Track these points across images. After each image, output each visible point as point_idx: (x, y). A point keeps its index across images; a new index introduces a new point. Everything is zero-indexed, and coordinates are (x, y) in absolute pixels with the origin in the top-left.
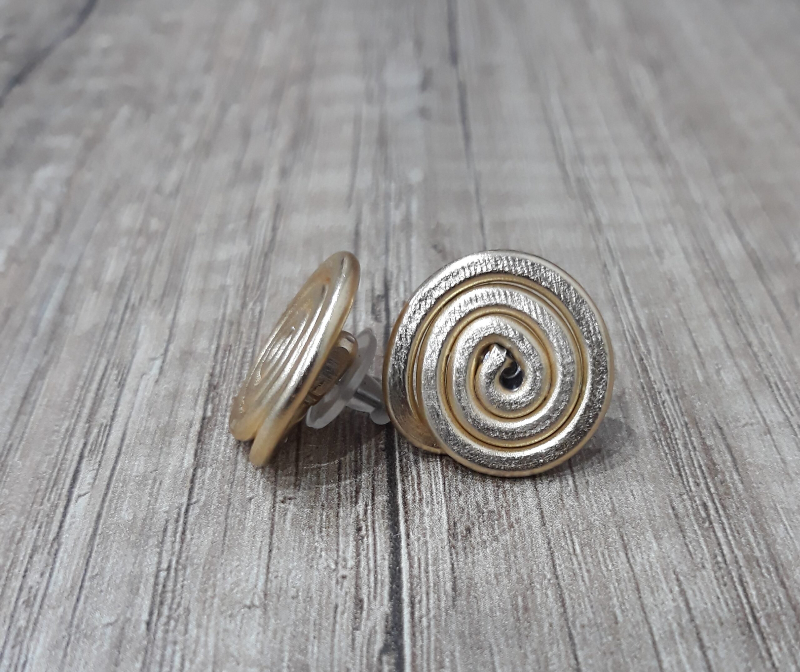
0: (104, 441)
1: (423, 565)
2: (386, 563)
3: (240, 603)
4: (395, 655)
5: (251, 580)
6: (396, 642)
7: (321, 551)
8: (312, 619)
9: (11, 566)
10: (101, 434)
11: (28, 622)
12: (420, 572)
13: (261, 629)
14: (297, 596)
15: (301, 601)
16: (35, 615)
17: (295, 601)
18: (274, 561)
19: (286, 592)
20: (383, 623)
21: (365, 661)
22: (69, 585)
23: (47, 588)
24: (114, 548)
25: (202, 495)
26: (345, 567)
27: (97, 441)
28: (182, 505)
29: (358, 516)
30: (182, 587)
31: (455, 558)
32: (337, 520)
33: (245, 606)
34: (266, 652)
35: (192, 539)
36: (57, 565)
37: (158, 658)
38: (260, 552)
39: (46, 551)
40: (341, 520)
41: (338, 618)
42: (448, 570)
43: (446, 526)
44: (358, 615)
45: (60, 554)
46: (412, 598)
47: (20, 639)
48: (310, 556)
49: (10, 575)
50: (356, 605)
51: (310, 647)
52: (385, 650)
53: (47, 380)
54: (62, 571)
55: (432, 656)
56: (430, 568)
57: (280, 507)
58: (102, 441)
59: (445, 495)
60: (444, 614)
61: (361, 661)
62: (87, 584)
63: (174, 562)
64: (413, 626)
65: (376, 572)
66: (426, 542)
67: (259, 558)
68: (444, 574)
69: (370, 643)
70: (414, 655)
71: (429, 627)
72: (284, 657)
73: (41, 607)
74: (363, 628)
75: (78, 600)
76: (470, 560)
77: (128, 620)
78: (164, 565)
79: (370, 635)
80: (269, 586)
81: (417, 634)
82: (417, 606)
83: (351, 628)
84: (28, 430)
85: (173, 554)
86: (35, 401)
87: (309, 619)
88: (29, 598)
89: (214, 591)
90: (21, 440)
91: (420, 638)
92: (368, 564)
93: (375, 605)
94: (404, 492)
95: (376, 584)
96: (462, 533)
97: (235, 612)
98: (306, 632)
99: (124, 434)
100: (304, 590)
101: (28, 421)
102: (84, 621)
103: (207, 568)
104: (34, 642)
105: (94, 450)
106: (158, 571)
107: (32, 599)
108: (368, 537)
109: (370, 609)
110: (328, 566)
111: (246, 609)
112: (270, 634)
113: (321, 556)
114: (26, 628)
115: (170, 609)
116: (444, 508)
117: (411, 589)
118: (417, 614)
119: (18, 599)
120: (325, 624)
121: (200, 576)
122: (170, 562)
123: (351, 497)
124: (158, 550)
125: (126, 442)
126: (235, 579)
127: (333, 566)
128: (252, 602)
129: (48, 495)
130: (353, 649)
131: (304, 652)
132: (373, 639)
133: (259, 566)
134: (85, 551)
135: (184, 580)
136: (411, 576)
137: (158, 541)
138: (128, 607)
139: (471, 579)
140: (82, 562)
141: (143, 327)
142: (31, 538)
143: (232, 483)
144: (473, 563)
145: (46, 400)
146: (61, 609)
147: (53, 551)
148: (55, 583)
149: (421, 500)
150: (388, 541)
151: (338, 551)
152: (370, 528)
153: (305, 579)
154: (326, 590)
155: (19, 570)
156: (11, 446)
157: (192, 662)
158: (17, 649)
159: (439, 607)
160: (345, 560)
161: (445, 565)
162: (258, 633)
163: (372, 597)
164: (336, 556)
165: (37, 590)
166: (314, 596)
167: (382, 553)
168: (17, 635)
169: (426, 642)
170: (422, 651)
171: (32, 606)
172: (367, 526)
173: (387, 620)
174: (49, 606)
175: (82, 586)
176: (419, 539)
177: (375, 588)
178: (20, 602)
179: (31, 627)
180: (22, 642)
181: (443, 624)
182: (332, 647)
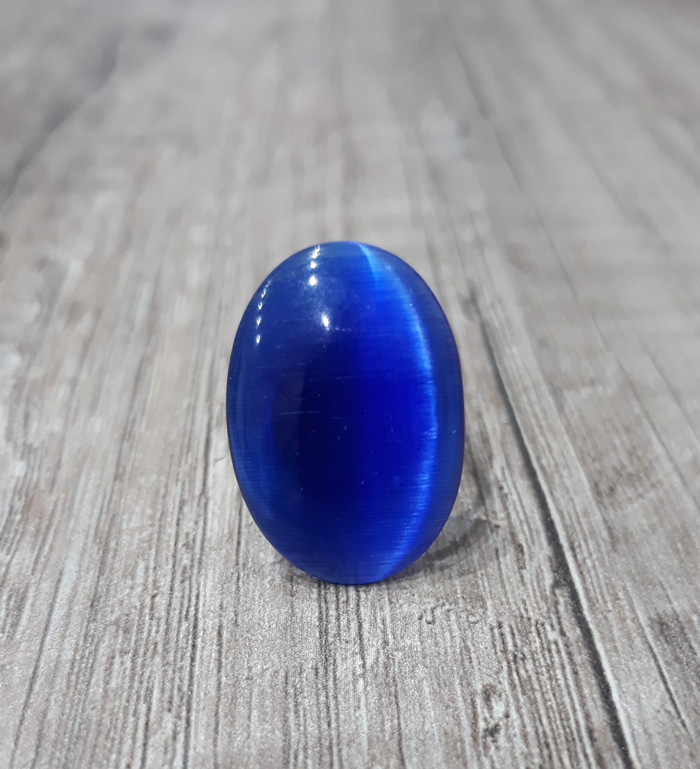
1: (574, 518)
2: (537, 516)
4: (566, 589)
6: (565, 579)
7: (469, 506)
9: (161, 516)
11: (192, 561)
12: (572, 523)
16: (198, 556)
20: (548, 564)
21: (538, 594)
22: (226, 531)
23: (204, 534)
26: (496, 518)
29: (497, 478)
31: (604, 512)
32: (477, 481)
36: (210, 515)
39: (195, 504)
40: (481, 481)
41: (501, 559)
42: (600, 522)
43: (587, 487)
44: (520, 557)
45: (211, 506)
46: (571, 543)
47: (187, 575)
49: (163, 523)
50: (516, 549)
51: (480, 582)
52: (556, 584)
53: (156, 366)
54: (216, 520)
55: (605, 590)
56: (582, 520)
59: (580, 461)
60: (606, 557)
61: (534, 594)
62: (244, 530)
64: (579, 566)
65: (527, 522)
66: (572, 499)
68: (597, 525)
69: (539, 578)
70: (586, 590)
71: (594, 567)
72: (456, 590)
73: (202, 549)
74: (528, 567)
75: (239, 543)
76: (620, 513)
79: (538, 574)
81: (584, 573)
82: (578, 550)
83: (516, 568)
84: (148, 407)
86: (149, 383)
87: (472, 560)
88: (188, 542)
90: (143, 415)
91: (588, 576)
92: (518, 517)
93: (536, 549)
94: (539, 459)
95: (531, 532)
96: (606, 491)
98: (473, 571)
100: (460, 537)
101: (146, 399)
102: (250, 560)
104: (203, 578)
107: (191, 542)
108: (511, 494)
109: (531, 553)
110: (479, 518)
113: (469, 509)
114: (192, 566)
116: (582, 472)
117: (569, 537)
118: (579, 556)
119: (176, 543)
120: (490, 564)
123: (486, 462)
127: (484, 518)
129: (184, 458)
130: (523, 584)
131: (475, 586)
136: (566, 527)
139: (625, 528)
142: (176, 494)
144: (624, 516)
146: (224, 551)
147: (202, 504)
148: (212, 530)
149: (556, 464)
150: (533, 497)
151: (485, 505)
152: (511, 486)
154: (483, 537)
155: (172, 519)
156: (134, 418)
158: (187, 583)
159: (599, 551)
160: (495, 512)
161: (596, 518)
163: (530, 543)
164: (484, 510)
165: (195, 536)
166: (472, 541)
167: (529, 508)
168: (184, 572)
169: (595, 579)
170: (593, 586)
171: (193, 548)
172: (508, 486)
173: (551, 561)
174: (210, 548)
175: (239, 533)
176: (563, 497)
177: (531, 536)
178: (180, 545)
179: (196, 565)
180: (190, 578)
181: (608, 565)
182: (502, 582)
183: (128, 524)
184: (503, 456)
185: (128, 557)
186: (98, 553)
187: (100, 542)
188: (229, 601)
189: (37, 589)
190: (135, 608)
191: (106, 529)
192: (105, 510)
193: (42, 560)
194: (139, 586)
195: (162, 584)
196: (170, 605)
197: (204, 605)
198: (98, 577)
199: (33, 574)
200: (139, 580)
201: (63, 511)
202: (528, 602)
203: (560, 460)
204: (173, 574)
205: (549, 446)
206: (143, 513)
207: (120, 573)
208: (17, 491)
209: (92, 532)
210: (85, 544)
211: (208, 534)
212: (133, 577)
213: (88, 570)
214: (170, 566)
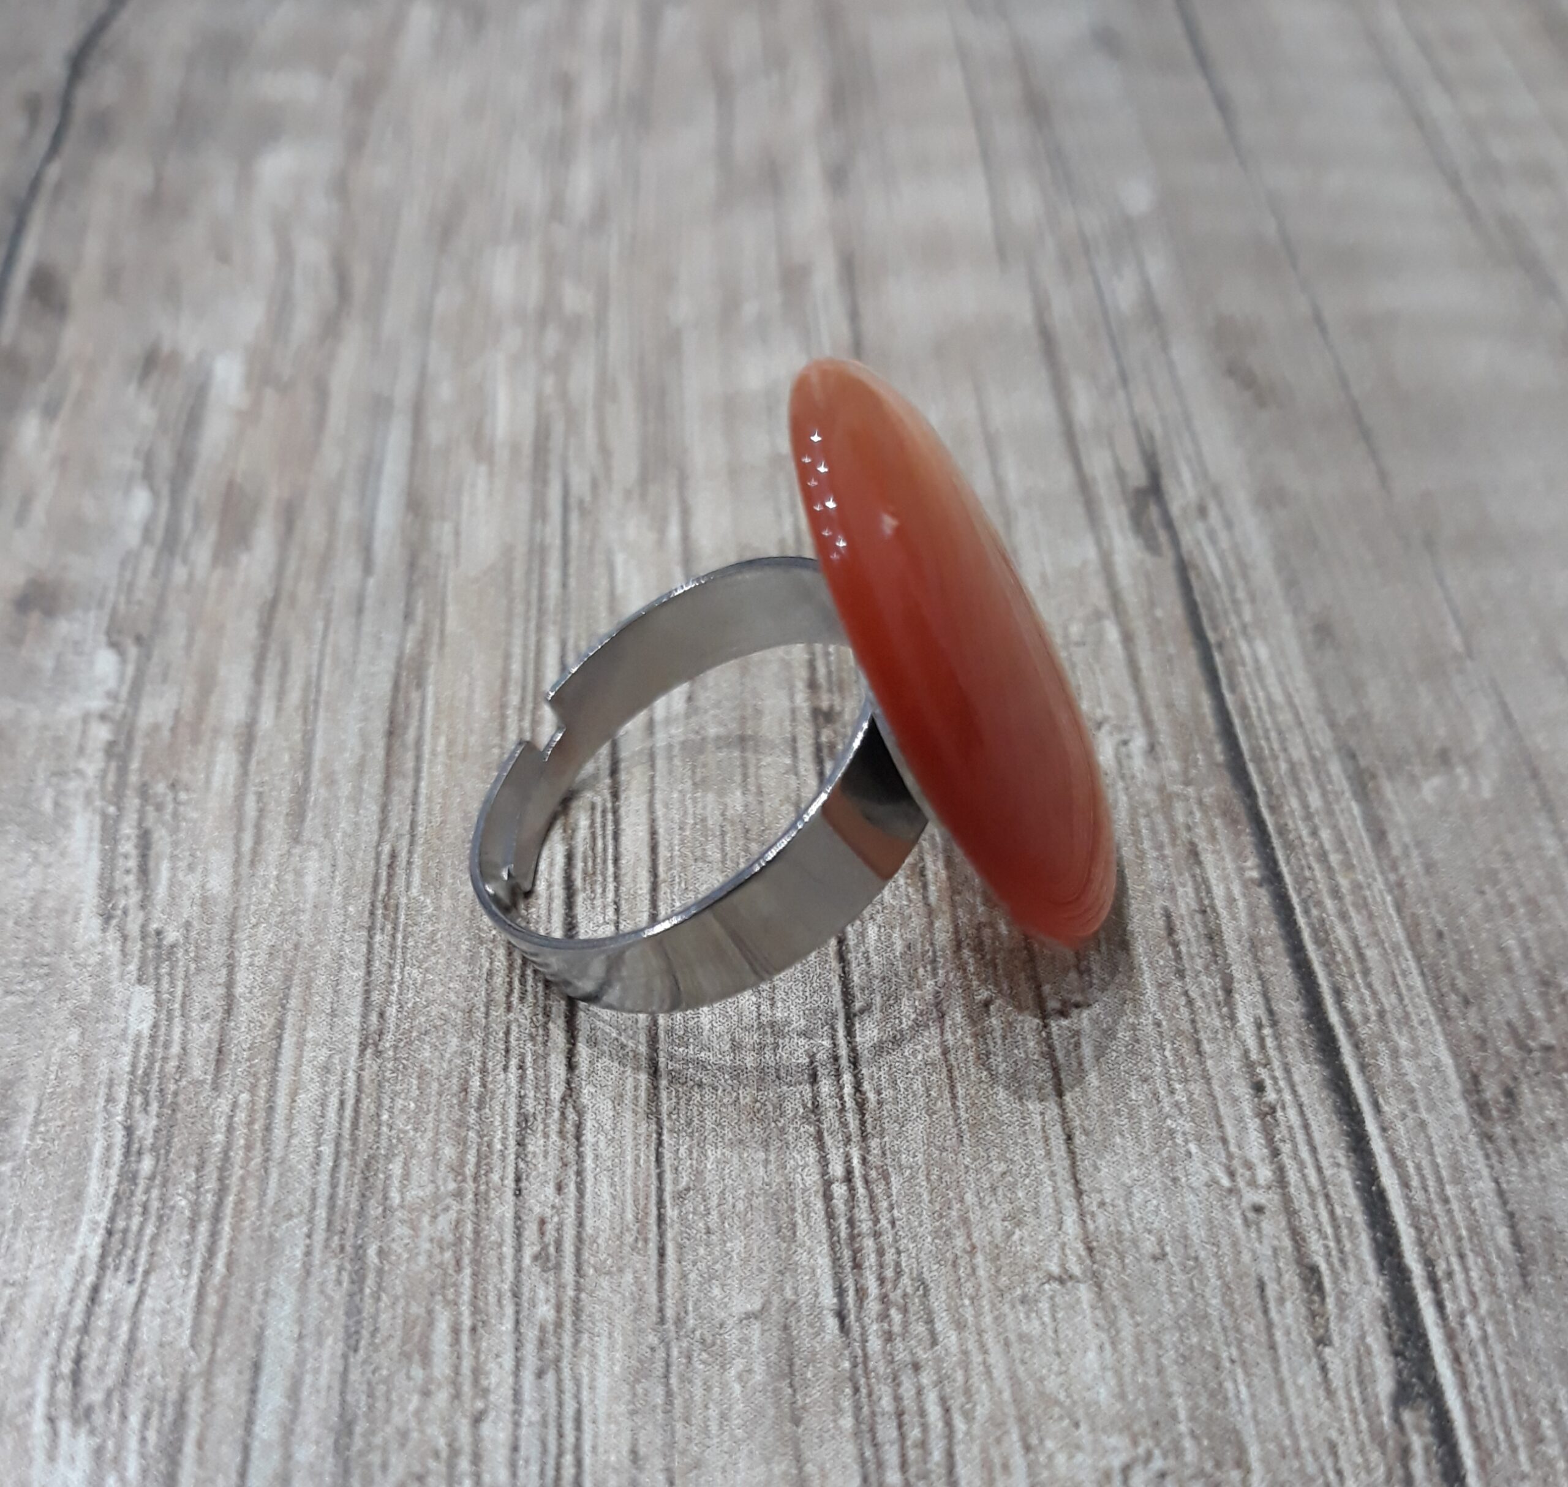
0: (610, 850)
1: (1431, 1183)
2: (1346, 1176)
3: (1036, 1269)
4: (1426, 1408)
5: (1044, 1212)
6: (1422, 1378)
7: (1186, 1142)
8: (1214, 1314)
9: (478, 1165)
10: (599, 832)
11: (559, 1308)
12: (1429, 1201)
13: (1104, 1336)
14: (1164, 1255)
15: (1176, 1269)
16: (571, 1293)
17: (1161, 1267)
18: (1085, 1165)
19: (1135, 1242)
20: (1380, 1329)
21: (1364, 1424)
22: (629, 1216)
23: (580, 1224)
24: (709, 1124)
25: (873, 992)
26: (1253, 1183)
27: (593, 849)
28: (835, 1016)
29: (1246, 1053)
30: (893, 1223)
31: (1498, 1166)
32: (1202, 1063)
33: (1051, 1277)
34: (1131, 1397)
35: (880, 1103)
36: (589, 1163)
37: (886, 1403)
38: (1046, 1139)
39: (554, 1128)
40: (1209, 1063)
41: (1274, 1314)
42: (1491, 1197)
43: (1456, 1086)
44: (1316, 1306)
45: (588, 1137)
46: (1429, 1263)
47: (550, 1353)
48: (1165, 1153)
49: (483, 1188)
50: (1305, 1280)
51: (1229, 1385)
52: (1402, 1396)
53: (430, 689)
54: (604, 1179)
55: (1511, 1413)
56: (1450, 1190)
57: (1060, 1027)
58: (605, 850)
59: (1433, 1004)
60: (1510, 1307)
61: (1355, 1423)
62: (671, 1213)
63: (856, 1162)
64: (1450, 1337)
65: (1327, 1196)
66: (1423, 1124)
67: (1048, 1153)
68: (1484, 1206)
69: (1364, 1380)
70: (1470, 1409)
71: (1485, 1338)
72: (1175, 1409)
73: (578, 1269)
74: (1336, 1338)
75: (662, 1254)
76: (1532, 1171)
77: (791, 1307)
78: (837, 1169)
79: (1360, 1360)
80: (1091, 1226)
81: (1465, 1357)
82: (1445, 1286)
83: (1310, 1340)
84: (422, 817)
85: (848, 1141)
86: (419, 742)
87: (1206, 1316)
88: (545, 1247)
89: (969, 1236)
90: (412, 843)
91: (1472, 1366)
92: (1304, 1177)
93: (1351, 1281)
94: (1339, 994)
95: (1336, 1228)
96: (1497, 1102)
97: (1032, 1289)
98: (1209, 1348)
99: (653, 833)
100: (1173, 1241)
101: (416, 792)
102: (690, 1308)
103: (933, 1177)
104: (586, 1361)
105: (594, 873)
106: (828, 1184)
107: (552, 1249)
108: (1284, 1108)
109: (1342, 1294)
110: (1214, 1181)
111: (1056, 1285)
112: (1127, 1348)
113: (1189, 1154)
114: (559, 1324)
115: (882, 1280)
116: (1441, 1039)
117: (1422, 1244)
118: (1450, 1306)
119: (519, 1249)
120: (1249, 1328)
121: (926, 1197)
122: (848, 1160)
123: (1218, 1004)
124: (812, 1130)
125: (663, 853)
126: (1008, 1207)
127: (1226, 1182)
128: (1063, 1266)
129: (516, 984)
130: (1330, 1393)
131: (1218, 1396)
132: (1367, 1370)
133: (1053, 1174)
134: (643, 1128)
135: (891, 1207)
136: (1414, 1211)
137: (805, 1106)
138: (781, 1273)
139: (1548, 1219)
140: (647, 1157)
141: (620, 559)
142: (507, 1094)
143: (934, 961)
144: (1542, 1178)
145: (442, 741)
146: (629, 1277)
147: (570, 1127)
148: (597, 1211)
149: (1381, 1014)
150: (1334, 1118)
151: (1224, 1141)
152: (1282, 1083)
153: (1169, 1209)
154: (1225, 1241)
155: (502, 1175)
156: (393, 856)
157: (969, 1417)
158: (550, 1379)
159: (1494, 1290)
160: (1249, 1166)
161: (1481, 1184)
162: (1101, 1347)
163: (1336, 1261)
164: (1223, 1154)
165: (559, 1229)
166: (1202, 1254)
167: (1327, 1151)
168: (542, 1343)
169: (1487, 1377)
170: (1485, 1399)
171: (558, 1267)
172: (1275, 1079)
173: (1387, 1322)
174: (596, 1270)
175: (661, 1218)
176: (1404, 1116)
177: (1338, 1240)
178: (527, 1261)
179: (568, 1320)
180: (558, 1360)
181: (1515, 1333)
182: (1280, 1385)
183: (402, 1194)
184: (1256, 985)
185: (410, 1295)
186: (339, 1283)
187: (342, 1248)
188: (651, 1439)
189: (208, 1395)
190: (436, 1455)
191: (354, 1206)
192: (346, 1146)
193: (212, 1301)
194: (439, 1386)
195: (494, 1380)
196: (515, 1448)
197: (594, 1448)
198: (345, 1357)
199: (193, 1346)
200: (441, 1368)
201: (249, 1148)
202: (1341, 1450)
203: (1389, 1001)
204: (517, 1349)
205: (1361, 956)
206: (435, 1154)
207: (393, 1346)
208: (139, 1084)
209: (321, 1213)
210: (308, 1253)
211: (589, 1223)
212: (426, 1358)
213: (320, 1337)
214: (508, 1325)
